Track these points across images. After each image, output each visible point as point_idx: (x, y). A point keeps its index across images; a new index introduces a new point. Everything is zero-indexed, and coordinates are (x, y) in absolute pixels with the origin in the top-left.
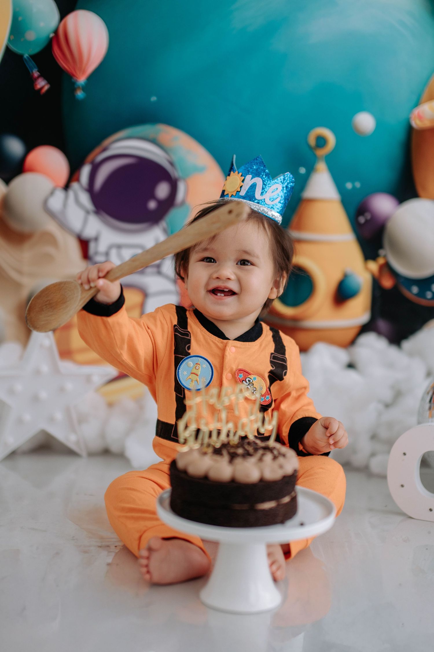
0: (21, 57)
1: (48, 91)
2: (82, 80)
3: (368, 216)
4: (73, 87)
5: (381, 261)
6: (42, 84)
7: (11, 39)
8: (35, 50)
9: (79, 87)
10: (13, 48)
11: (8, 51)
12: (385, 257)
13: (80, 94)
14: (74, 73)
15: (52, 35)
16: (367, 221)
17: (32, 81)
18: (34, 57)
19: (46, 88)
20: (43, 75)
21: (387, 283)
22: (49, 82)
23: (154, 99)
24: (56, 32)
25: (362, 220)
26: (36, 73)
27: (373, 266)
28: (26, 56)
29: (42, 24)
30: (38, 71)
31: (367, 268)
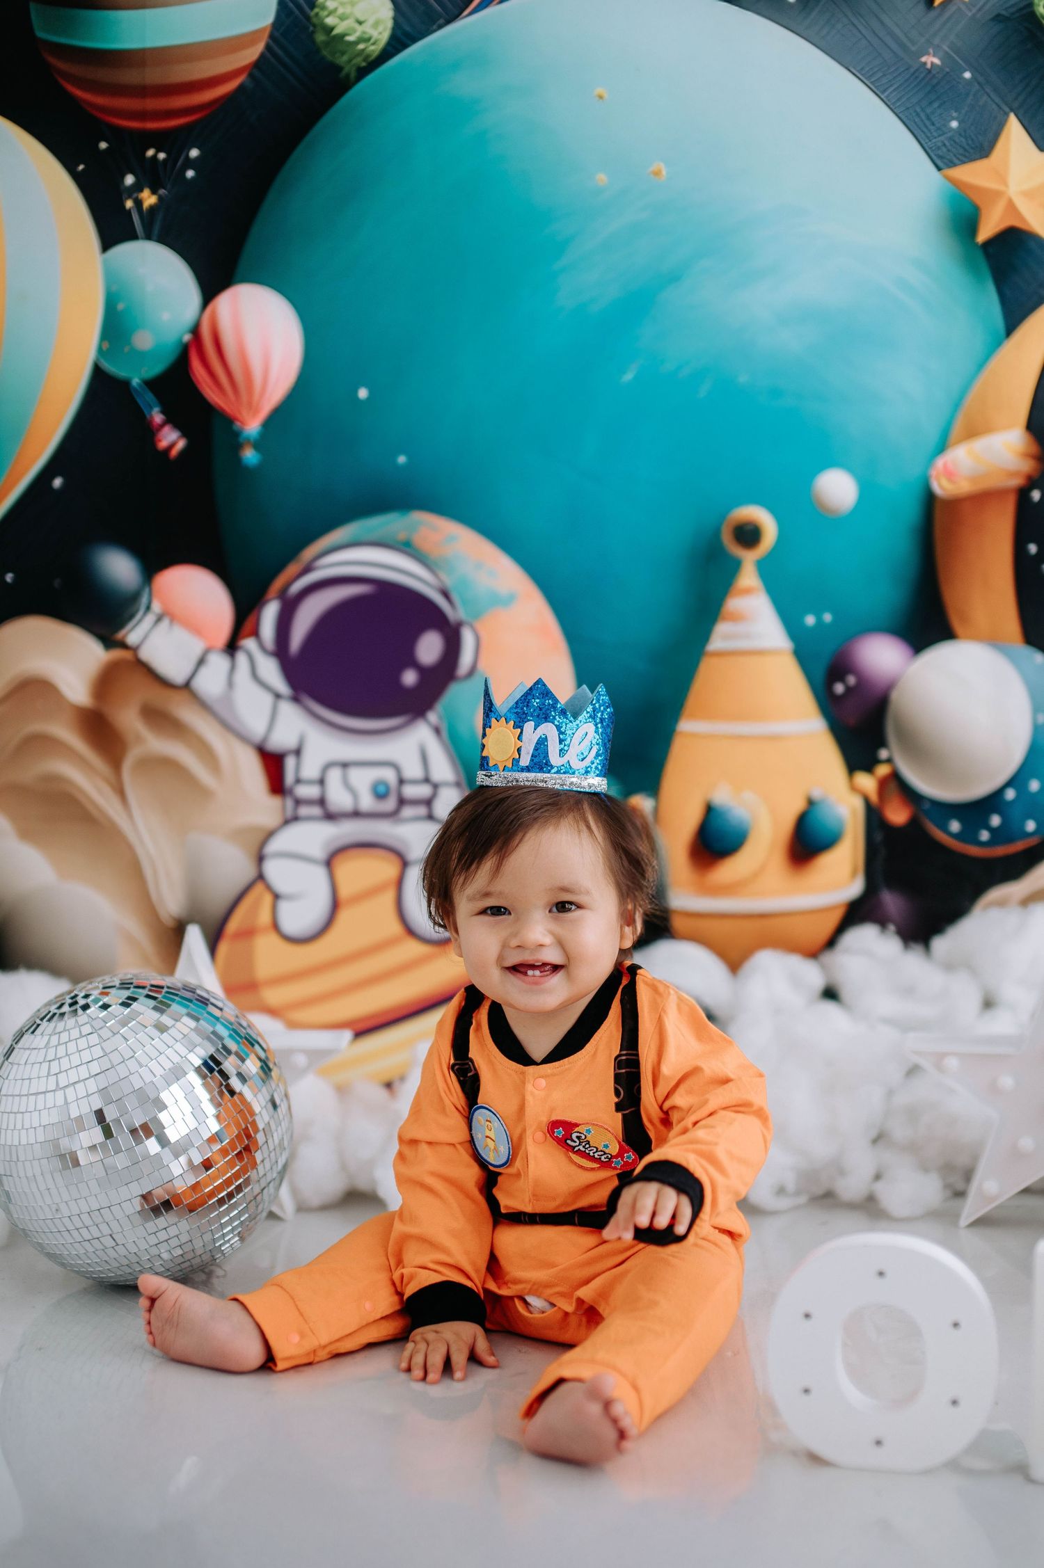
0: (125, 384)
1: (183, 453)
2: (252, 427)
3: (852, 680)
4: (235, 442)
5: (883, 770)
6: (171, 439)
7: (104, 349)
8: (155, 369)
9: (248, 441)
10: (109, 367)
11: (98, 374)
12: (889, 761)
13: (250, 456)
14: (238, 415)
15: (187, 337)
16: (849, 690)
17: (150, 432)
18: (152, 384)
19: (181, 444)
20: (172, 419)
21: (898, 815)
22: (185, 434)
23: (402, 459)
24: (196, 331)
25: (839, 688)
26: (158, 417)
27: (867, 782)
28: (136, 382)
29: (166, 316)
30: (163, 412)
31: (854, 789)
